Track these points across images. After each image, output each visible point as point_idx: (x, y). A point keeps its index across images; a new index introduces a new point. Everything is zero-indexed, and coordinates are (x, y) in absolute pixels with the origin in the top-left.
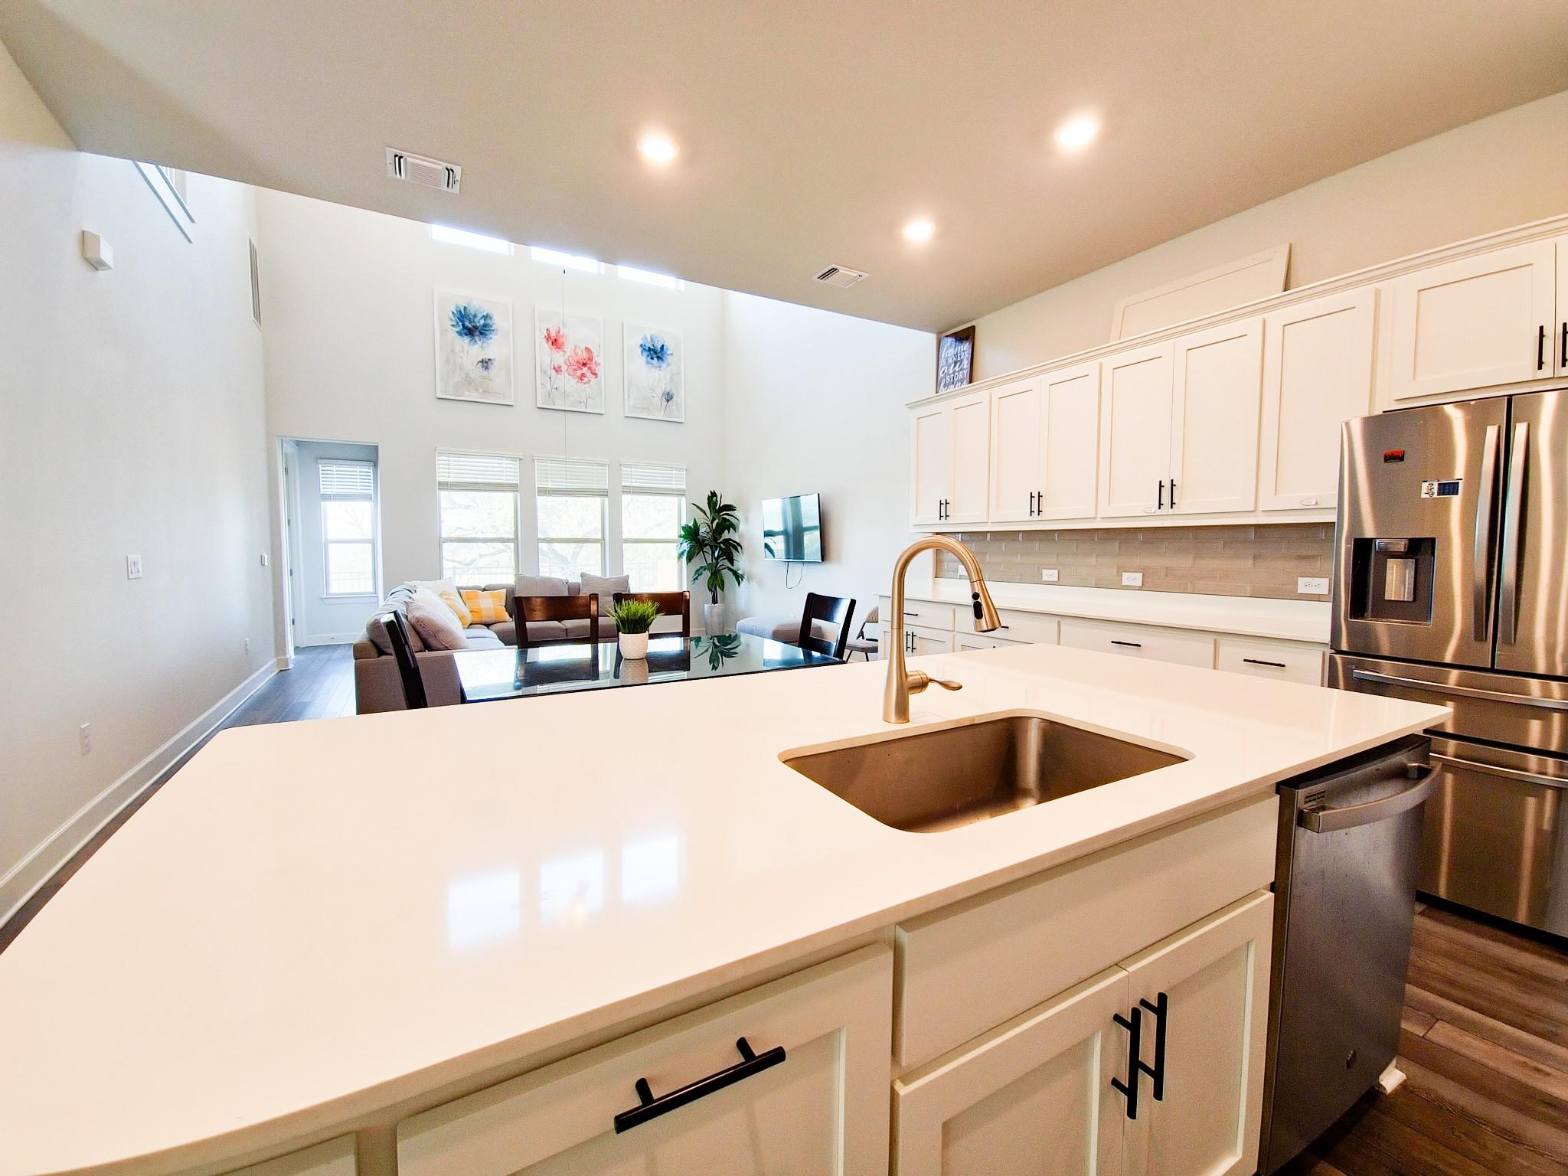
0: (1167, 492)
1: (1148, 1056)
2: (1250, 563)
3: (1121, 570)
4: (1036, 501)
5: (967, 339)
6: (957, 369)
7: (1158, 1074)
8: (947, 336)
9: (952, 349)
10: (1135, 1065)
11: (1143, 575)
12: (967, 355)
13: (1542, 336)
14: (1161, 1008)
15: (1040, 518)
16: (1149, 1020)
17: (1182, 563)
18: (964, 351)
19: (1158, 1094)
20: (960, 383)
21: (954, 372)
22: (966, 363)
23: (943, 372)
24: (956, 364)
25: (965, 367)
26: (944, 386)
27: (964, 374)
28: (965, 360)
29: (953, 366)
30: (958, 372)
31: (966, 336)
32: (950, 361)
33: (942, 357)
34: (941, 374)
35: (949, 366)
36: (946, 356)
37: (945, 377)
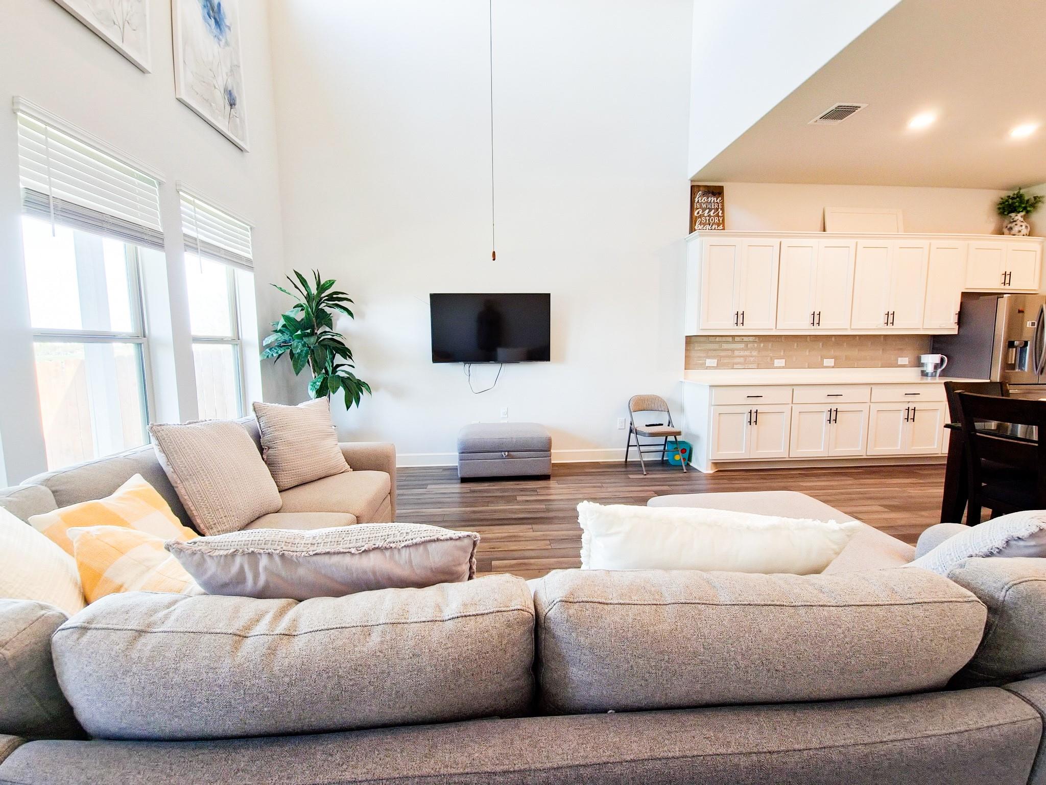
2: (881, 352)
5: (719, 194)
8: (699, 186)
9: (705, 198)
12: (720, 206)
18: (717, 203)
20: (716, 226)
21: (709, 216)
22: (721, 212)
23: (698, 213)
24: (710, 210)
25: (720, 214)
26: (700, 224)
27: (719, 220)
28: (719, 209)
29: (707, 210)
30: (714, 216)
31: (717, 192)
32: (704, 206)
33: (696, 202)
34: (696, 214)
35: (704, 210)
36: (700, 201)
37: (700, 217)
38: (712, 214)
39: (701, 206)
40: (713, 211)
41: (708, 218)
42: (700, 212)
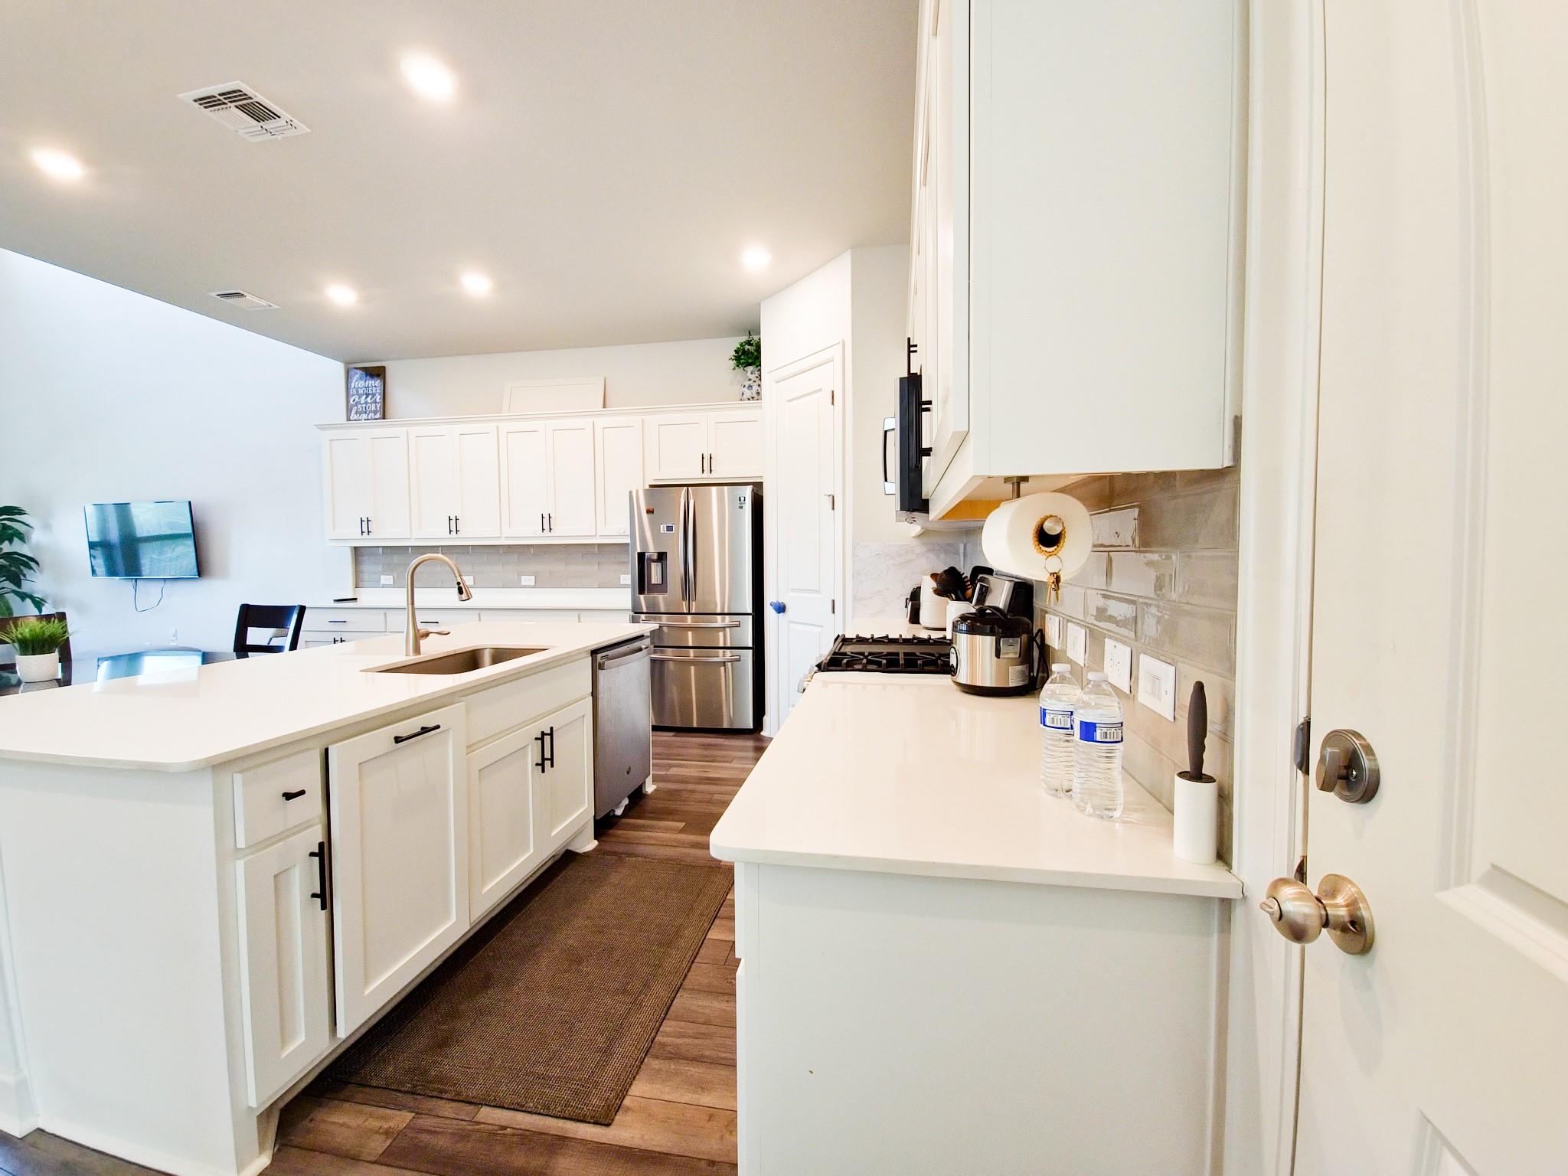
0: (547, 522)
1: (548, 755)
2: (596, 567)
3: (520, 574)
4: (454, 523)
5: (378, 376)
6: (369, 399)
7: (552, 759)
8: (357, 368)
9: (363, 382)
10: (544, 759)
11: (535, 578)
12: (379, 390)
13: (703, 458)
14: (551, 734)
15: (457, 536)
16: (547, 739)
17: (559, 568)
18: (375, 386)
19: (552, 766)
20: (373, 415)
21: (366, 403)
22: (379, 397)
23: (354, 400)
24: (367, 395)
25: (378, 400)
26: (356, 413)
27: (376, 407)
28: (377, 395)
29: (364, 396)
30: (371, 403)
31: (377, 373)
32: (361, 391)
33: (352, 386)
34: (351, 402)
35: (360, 396)
36: (356, 386)
37: (356, 405)
38: (369, 401)
39: (357, 391)
40: (370, 396)
41: (364, 406)
42: (357, 400)
